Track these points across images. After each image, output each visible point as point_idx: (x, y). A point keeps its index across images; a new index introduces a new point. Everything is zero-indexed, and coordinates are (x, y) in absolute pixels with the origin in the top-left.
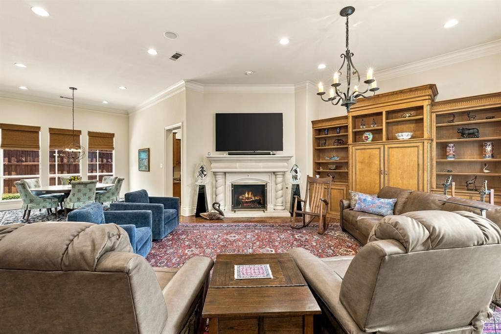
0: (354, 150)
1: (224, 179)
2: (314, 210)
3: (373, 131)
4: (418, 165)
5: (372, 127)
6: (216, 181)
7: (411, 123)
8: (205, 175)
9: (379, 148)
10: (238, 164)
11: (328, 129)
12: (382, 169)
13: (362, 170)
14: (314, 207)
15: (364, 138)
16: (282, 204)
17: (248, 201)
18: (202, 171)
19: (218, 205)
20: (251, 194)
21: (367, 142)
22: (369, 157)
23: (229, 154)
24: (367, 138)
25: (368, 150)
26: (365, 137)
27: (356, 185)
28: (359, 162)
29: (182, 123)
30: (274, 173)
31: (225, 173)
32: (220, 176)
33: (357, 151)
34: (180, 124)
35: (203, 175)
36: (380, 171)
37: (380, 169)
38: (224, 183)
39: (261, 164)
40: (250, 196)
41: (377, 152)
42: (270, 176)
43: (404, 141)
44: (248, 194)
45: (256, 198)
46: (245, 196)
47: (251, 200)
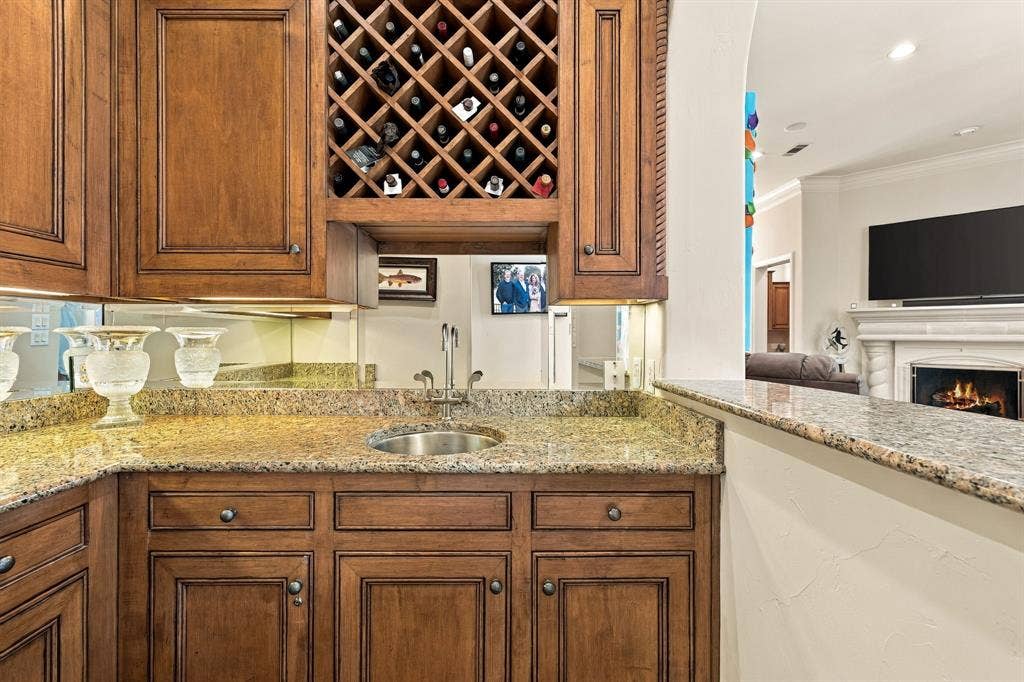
1: (889, 356)
6: (870, 359)
8: (844, 346)
10: (929, 326)
17: (962, 406)
18: (838, 337)
20: (972, 390)
23: (905, 304)
29: (794, 254)
31: (893, 343)
32: (881, 350)
34: (788, 256)
35: (840, 346)
38: (889, 365)
40: (968, 394)
44: (963, 390)
45: (987, 400)
46: (954, 394)
47: (972, 405)
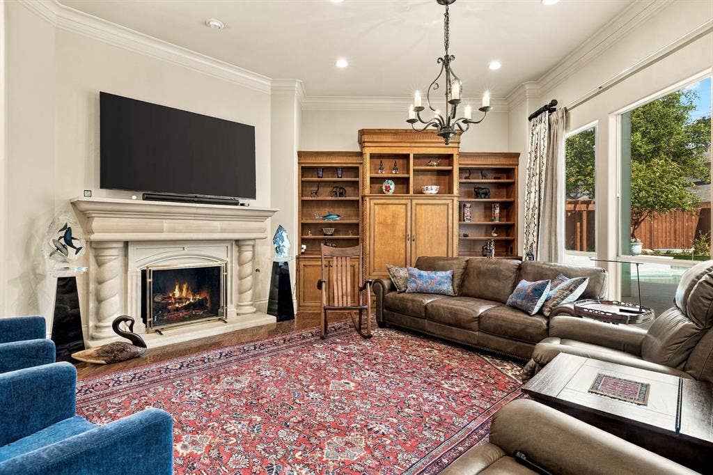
0: (372, 204)
1: (122, 260)
2: (341, 303)
3: (396, 180)
4: (448, 227)
5: (394, 174)
6: (100, 264)
7: (431, 175)
9: (406, 205)
10: (166, 224)
11: (324, 169)
12: (409, 232)
13: (382, 234)
14: (340, 298)
15: (384, 188)
16: (251, 303)
17: (181, 305)
19: (129, 323)
20: (187, 289)
21: (388, 194)
22: (393, 216)
23: (146, 198)
24: (388, 189)
25: (391, 206)
26: (386, 187)
27: (374, 256)
28: (380, 223)
30: (237, 241)
31: (127, 243)
32: (113, 253)
33: (376, 206)
36: (406, 236)
37: (406, 232)
38: (122, 270)
39: (217, 224)
40: (184, 294)
41: (402, 209)
42: (229, 248)
43: (432, 197)
44: (181, 290)
45: (198, 297)
46: (174, 295)
47: (188, 302)
